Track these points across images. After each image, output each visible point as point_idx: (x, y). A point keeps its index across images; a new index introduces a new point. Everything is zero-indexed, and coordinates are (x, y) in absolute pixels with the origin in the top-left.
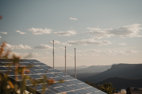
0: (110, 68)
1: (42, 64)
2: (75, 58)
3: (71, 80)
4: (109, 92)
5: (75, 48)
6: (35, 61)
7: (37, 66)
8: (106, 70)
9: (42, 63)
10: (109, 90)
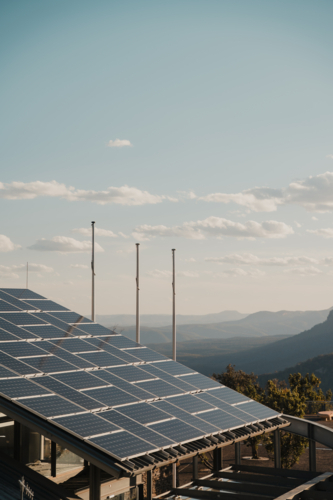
0: (323, 319)
1: (52, 305)
2: (173, 284)
3: (148, 363)
4: (296, 407)
5: (173, 250)
6: (26, 293)
7: (30, 312)
8: (308, 326)
9: (50, 302)
10: (299, 400)
